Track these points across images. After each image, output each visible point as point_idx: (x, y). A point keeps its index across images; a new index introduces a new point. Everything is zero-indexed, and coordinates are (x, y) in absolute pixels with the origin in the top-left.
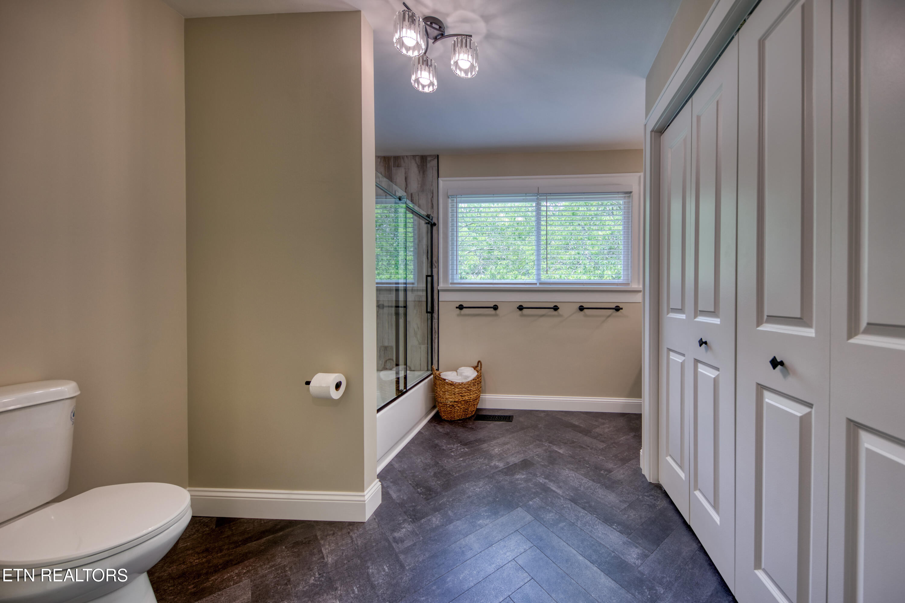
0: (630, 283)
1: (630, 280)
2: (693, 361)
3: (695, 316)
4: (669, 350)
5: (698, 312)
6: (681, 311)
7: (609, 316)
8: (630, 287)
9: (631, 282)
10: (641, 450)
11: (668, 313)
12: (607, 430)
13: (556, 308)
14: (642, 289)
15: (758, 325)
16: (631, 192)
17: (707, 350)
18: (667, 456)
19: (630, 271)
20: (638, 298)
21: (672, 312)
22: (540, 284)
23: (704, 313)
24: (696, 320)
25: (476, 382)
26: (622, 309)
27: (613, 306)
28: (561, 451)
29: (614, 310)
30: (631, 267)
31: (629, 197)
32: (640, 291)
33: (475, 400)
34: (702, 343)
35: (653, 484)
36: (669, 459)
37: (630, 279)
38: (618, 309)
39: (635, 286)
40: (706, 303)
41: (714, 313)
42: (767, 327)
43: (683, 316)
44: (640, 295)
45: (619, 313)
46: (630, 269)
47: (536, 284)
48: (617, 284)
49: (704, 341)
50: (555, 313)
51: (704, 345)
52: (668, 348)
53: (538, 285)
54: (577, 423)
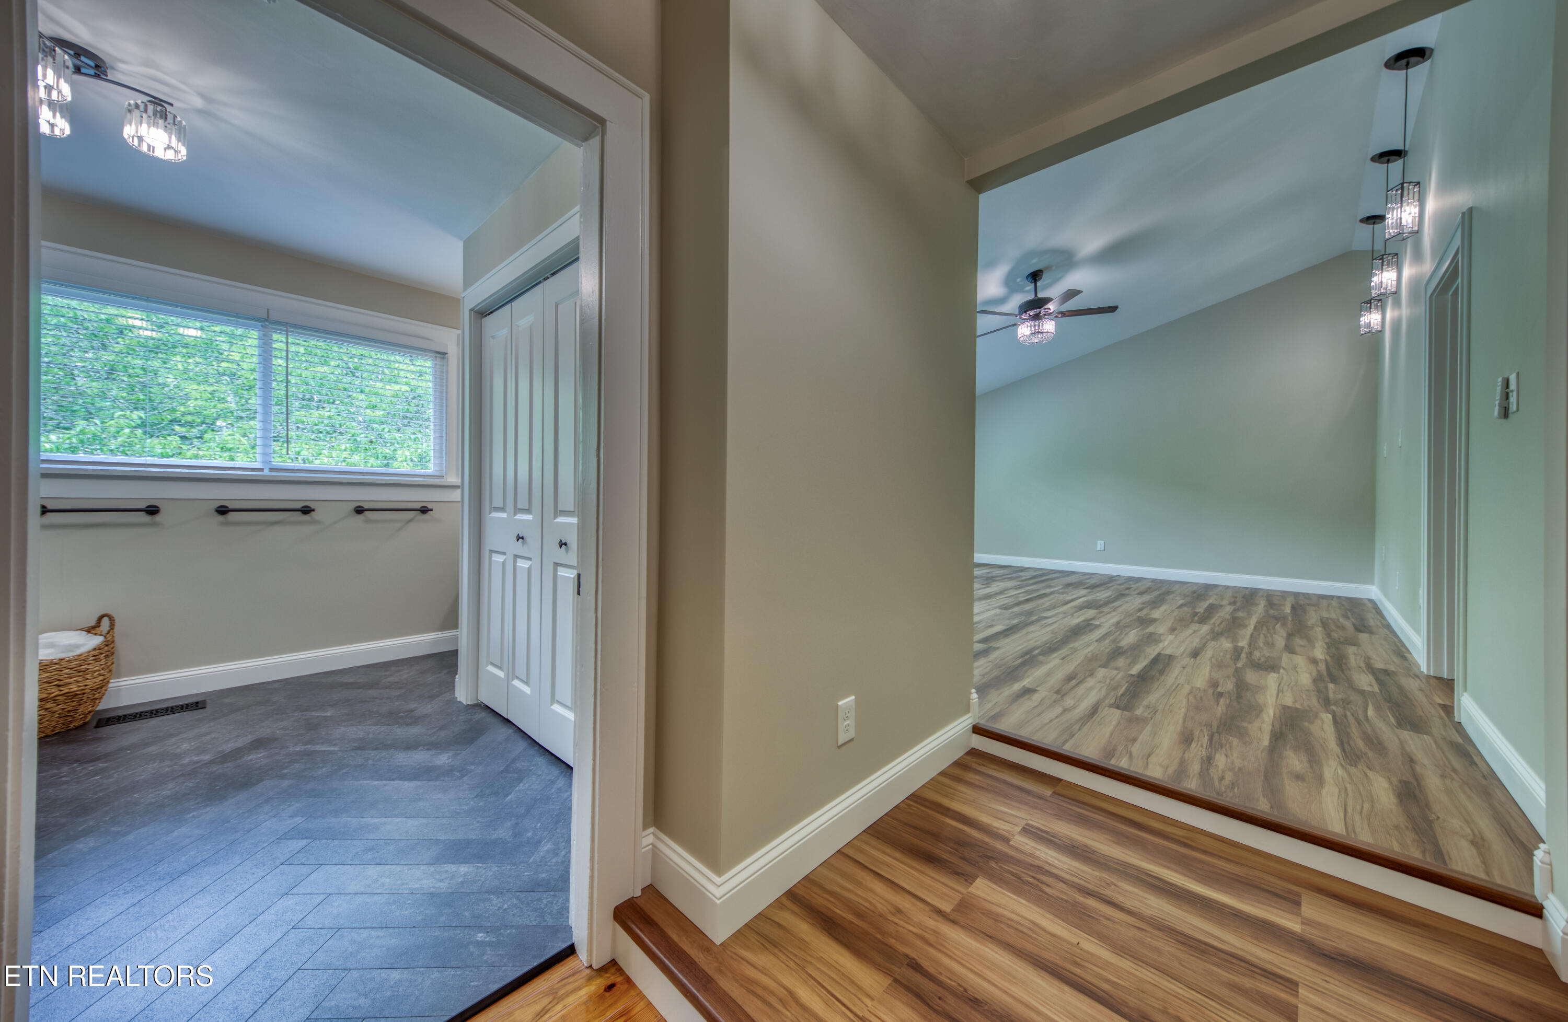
0: (444, 475)
1: (444, 471)
2: (512, 556)
3: (515, 514)
4: (492, 551)
5: (517, 510)
6: (502, 509)
7: (410, 521)
8: (444, 480)
9: (446, 474)
10: (457, 676)
11: (490, 513)
12: (405, 676)
13: (306, 511)
14: (459, 484)
15: (555, 519)
16: (446, 354)
17: (523, 544)
18: (487, 666)
19: (444, 459)
20: (456, 495)
21: (495, 511)
22: (271, 470)
23: (523, 511)
24: (516, 517)
25: (102, 654)
26: (431, 510)
27: (418, 506)
28: (328, 714)
29: (419, 512)
30: (446, 454)
31: (443, 358)
32: (457, 487)
33: (98, 688)
34: (519, 538)
35: (471, 705)
36: (490, 668)
37: (444, 469)
38: (424, 510)
39: (453, 479)
40: (523, 503)
41: (528, 511)
42: (561, 519)
43: (504, 515)
44: (459, 491)
45: (426, 516)
46: (444, 456)
47: (262, 470)
48: (424, 476)
49: (521, 536)
50: (306, 518)
51: (521, 540)
52: (490, 550)
53: (266, 472)
54: (351, 680)
